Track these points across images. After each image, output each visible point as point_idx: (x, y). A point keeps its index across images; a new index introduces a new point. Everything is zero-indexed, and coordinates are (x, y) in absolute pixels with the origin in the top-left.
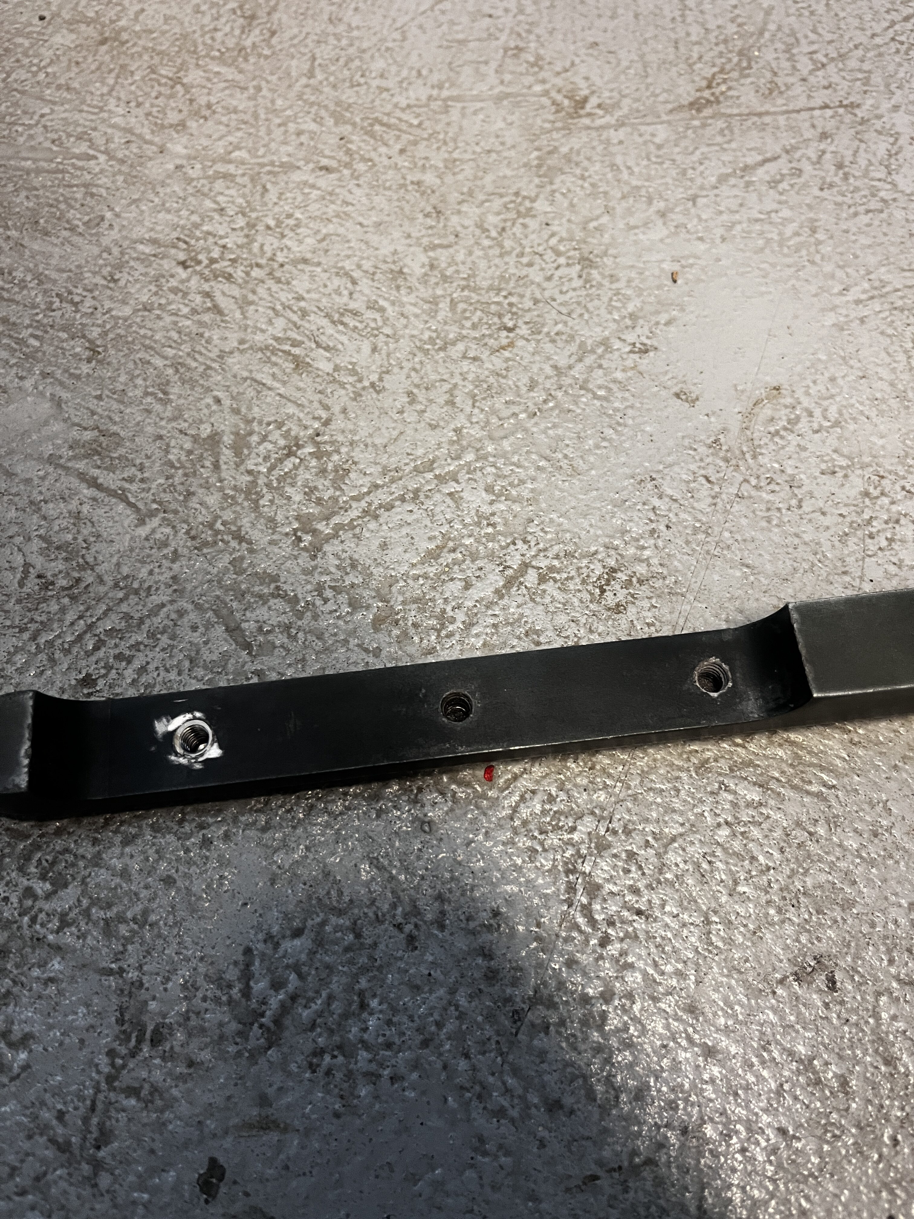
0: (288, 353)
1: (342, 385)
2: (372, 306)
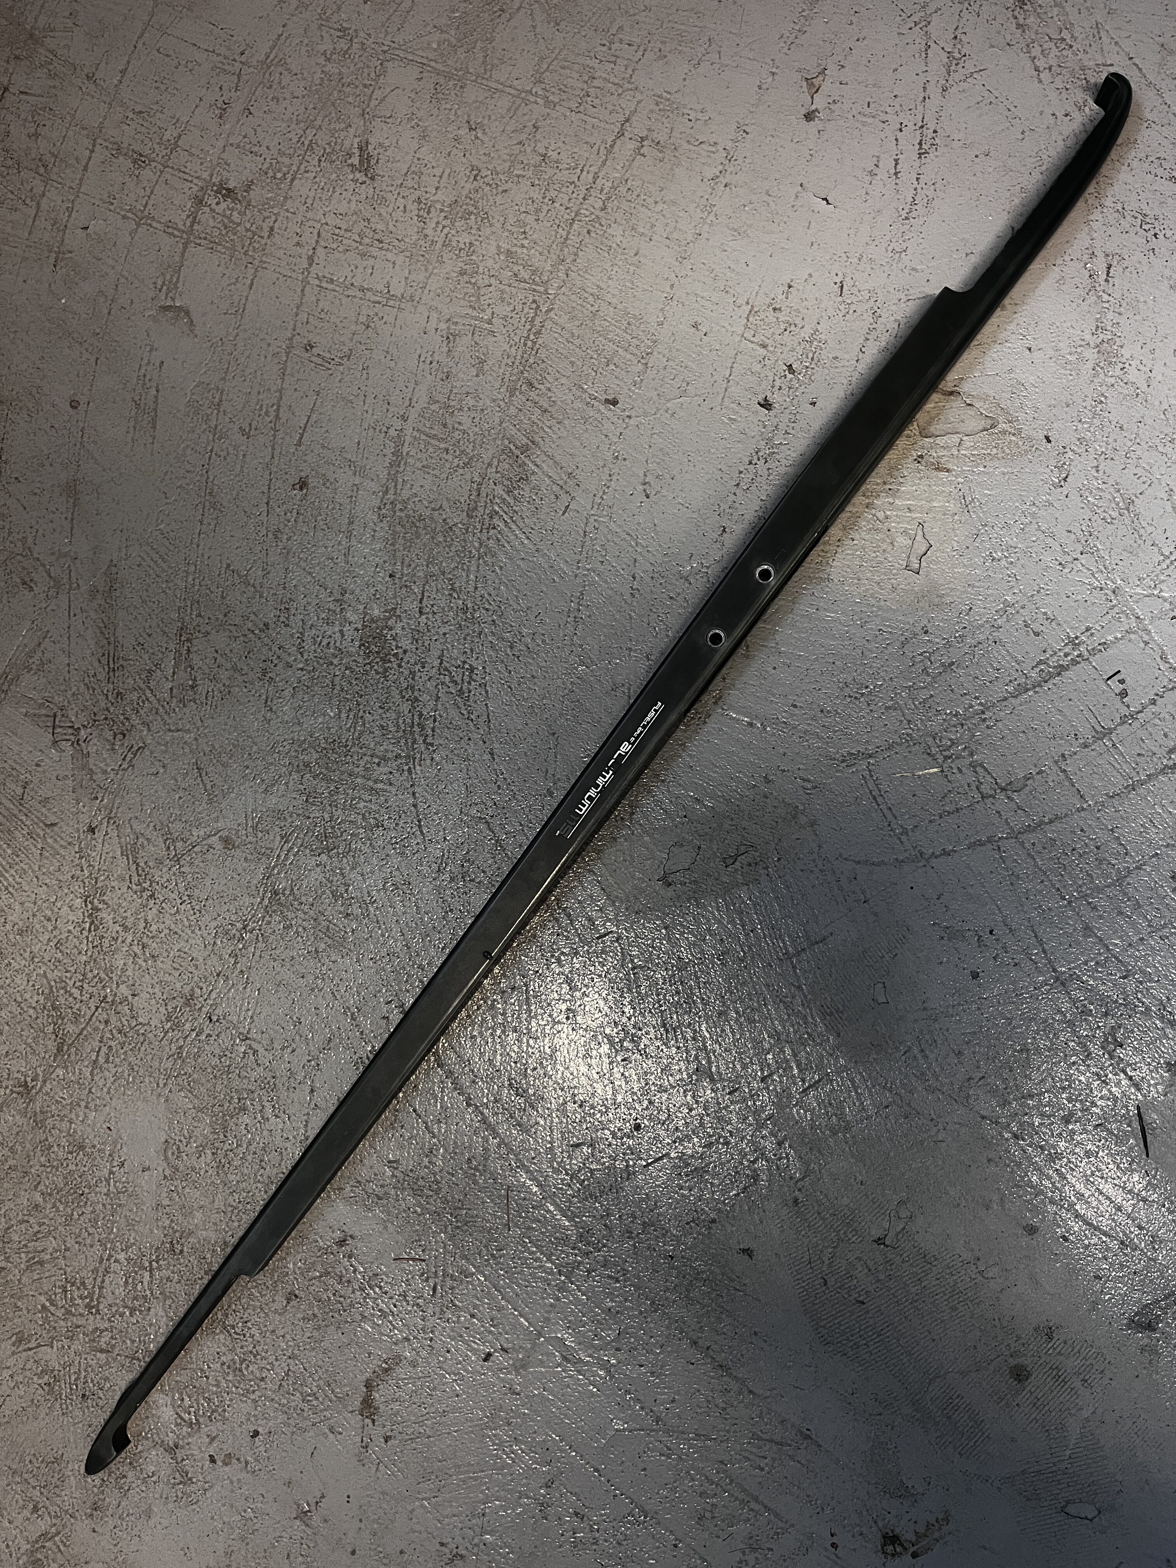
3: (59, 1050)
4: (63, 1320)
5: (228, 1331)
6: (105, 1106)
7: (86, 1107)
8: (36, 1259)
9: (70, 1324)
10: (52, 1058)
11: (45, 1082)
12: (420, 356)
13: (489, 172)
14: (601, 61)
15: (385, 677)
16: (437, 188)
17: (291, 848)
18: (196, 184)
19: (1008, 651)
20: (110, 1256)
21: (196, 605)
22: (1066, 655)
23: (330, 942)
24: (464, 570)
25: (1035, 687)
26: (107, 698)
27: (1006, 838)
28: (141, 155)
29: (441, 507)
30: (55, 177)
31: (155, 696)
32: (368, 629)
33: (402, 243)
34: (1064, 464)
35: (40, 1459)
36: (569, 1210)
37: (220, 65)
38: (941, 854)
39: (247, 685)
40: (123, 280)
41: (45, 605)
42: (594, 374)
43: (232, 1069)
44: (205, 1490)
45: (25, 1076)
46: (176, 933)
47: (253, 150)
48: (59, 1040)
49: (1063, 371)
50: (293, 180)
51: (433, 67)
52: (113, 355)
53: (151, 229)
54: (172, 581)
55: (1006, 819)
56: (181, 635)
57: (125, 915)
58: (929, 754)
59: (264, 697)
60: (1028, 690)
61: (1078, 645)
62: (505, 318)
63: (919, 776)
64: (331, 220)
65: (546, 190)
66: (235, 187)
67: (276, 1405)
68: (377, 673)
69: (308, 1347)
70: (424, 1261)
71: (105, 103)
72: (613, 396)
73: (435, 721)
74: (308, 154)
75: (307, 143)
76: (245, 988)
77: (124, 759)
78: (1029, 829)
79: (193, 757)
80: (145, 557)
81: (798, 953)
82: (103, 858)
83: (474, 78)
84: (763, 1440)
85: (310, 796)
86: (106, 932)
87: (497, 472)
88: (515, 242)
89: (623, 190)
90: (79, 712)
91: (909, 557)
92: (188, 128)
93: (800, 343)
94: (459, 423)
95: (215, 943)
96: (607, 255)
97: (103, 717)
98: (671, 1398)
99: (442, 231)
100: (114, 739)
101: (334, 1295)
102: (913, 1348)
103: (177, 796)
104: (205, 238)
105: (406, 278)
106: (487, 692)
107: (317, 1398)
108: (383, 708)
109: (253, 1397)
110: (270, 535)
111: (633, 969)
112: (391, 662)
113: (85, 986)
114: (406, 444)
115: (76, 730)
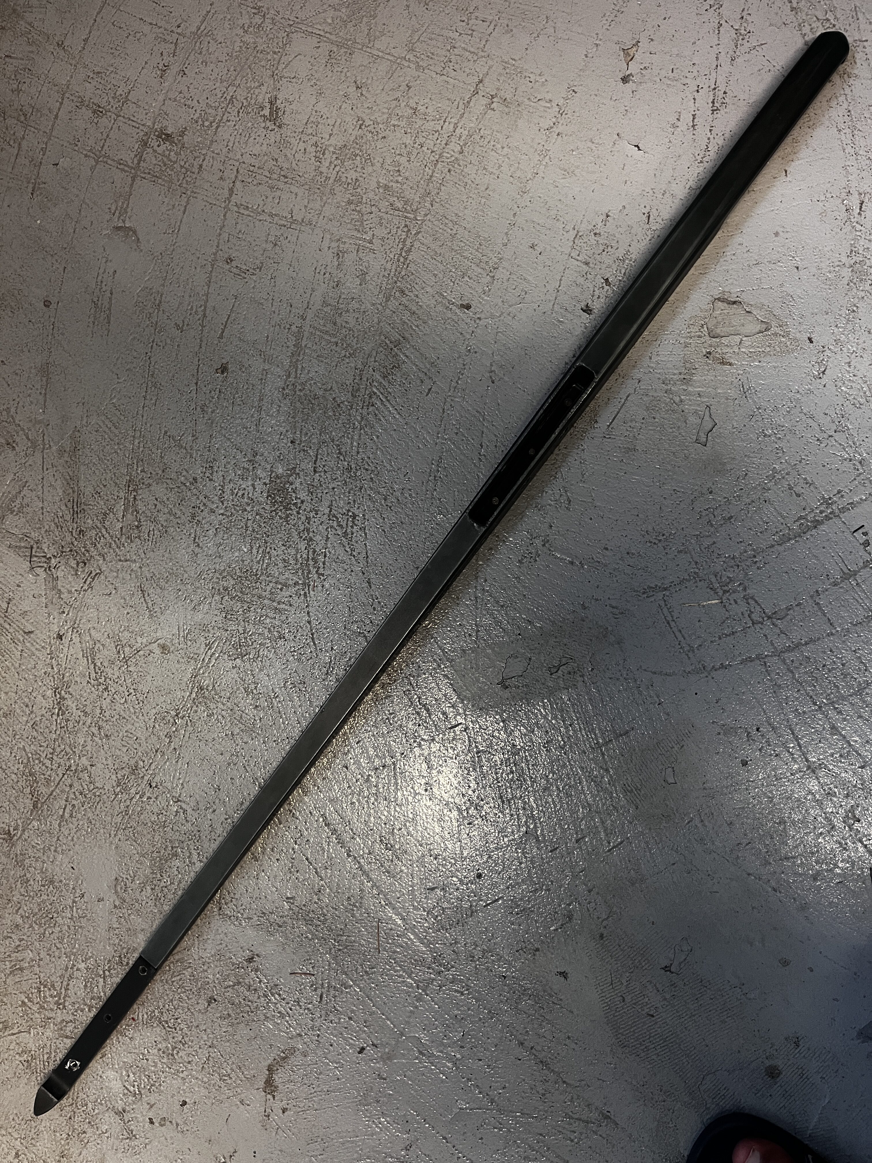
0: (16, 969)
1: (34, 966)
2: (21, 940)
3: (35, 806)
4: (38, 1013)
5: (163, 1026)
6: (69, 850)
7: (55, 851)
8: (18, 967)
9: (43, 1016)
10: (29, 813)
11: (24, 831)
12: (315, 269)
13: (372, 123)
14: (461, 34)
15: (287, 521)
16: (330, 135)
17: (213, 654)
18: (142, 130)
19: (775, 509)
20: (74, 965)
21: (141, 463)
22: (821, 512)
23: (243, 727)
24: (348, 438)
25: (796, 537)
26: (72, 535)
27: (771, 656)
28: (99, 107)
29: (331, 388)
30: (33, 124)
31: (109, 533)
32: (274, 483)
33: (303, 178)
34: (823, 360)
35: (21, 1118)
36: (425, 938)
37: (161, 35)
38: (720, 668)
39: (180, 526)
40: (84, 206)
41: (24, 461)
42: (452, 284)
43: (167, 824)
44: (146, 1144)
45: (9, 826)
46: (124, 718)
47: (187, 103)
48: (34, 799)
49: (823, 286)
50: (217, 127)
51: (328, 38)
52: (77, 265)
53: (107, 166)
54: (123, 444)
55: (772, 641)
56: (129, 486)
57: (85, 703)
58: (711, 589)
59: (193, 535)
60: (791, 539)
61: (831, 504)
62: (383, 239)
63: (704, 606)
64: (247, 159)
65: (416, 136)
66: (172, 133)
67: (200, 1083)
68: (281, 518)
69: (224, 1039)
70: (314, 975)
71: (71, 65)
72: (467, 302)
73: (325, 556)
74: (230, 106)
75: (228, 98)
76: (177, 762)
77: (85, 582)
78: (789, 649)
79: (138, 582)
80: (102, 424)
81: (606, 743)
82: (69, 658)
83: (360, 47)
84: (573, 1118)
85: (228, 614)
86: (70, 717)
87: (375, 361)
88: (391, 178)
89: (477, 137)
90: (51, 545)
91: (698, 433)
92: (136, 85)
93: (615, 261)
94: (346, 322)
95: (154, 726)
96: (463, 189)
97: (69, 549)
98: (503, 1086)
99: (334, 169)
100: (78, 566)
101: (244, 1000)
102: (691, 1052)
103: (126, 612)
104: (149, 173)
105: (306, 207)
106: (366, 534)
107: (231, 1078)
108: (285, 546)
109: (181, 1075)
110: (199, 409)
111: (478, 753)
112: (292, 510)
113: (55, 758)
114: (305, 339)
115: (48, 559)
